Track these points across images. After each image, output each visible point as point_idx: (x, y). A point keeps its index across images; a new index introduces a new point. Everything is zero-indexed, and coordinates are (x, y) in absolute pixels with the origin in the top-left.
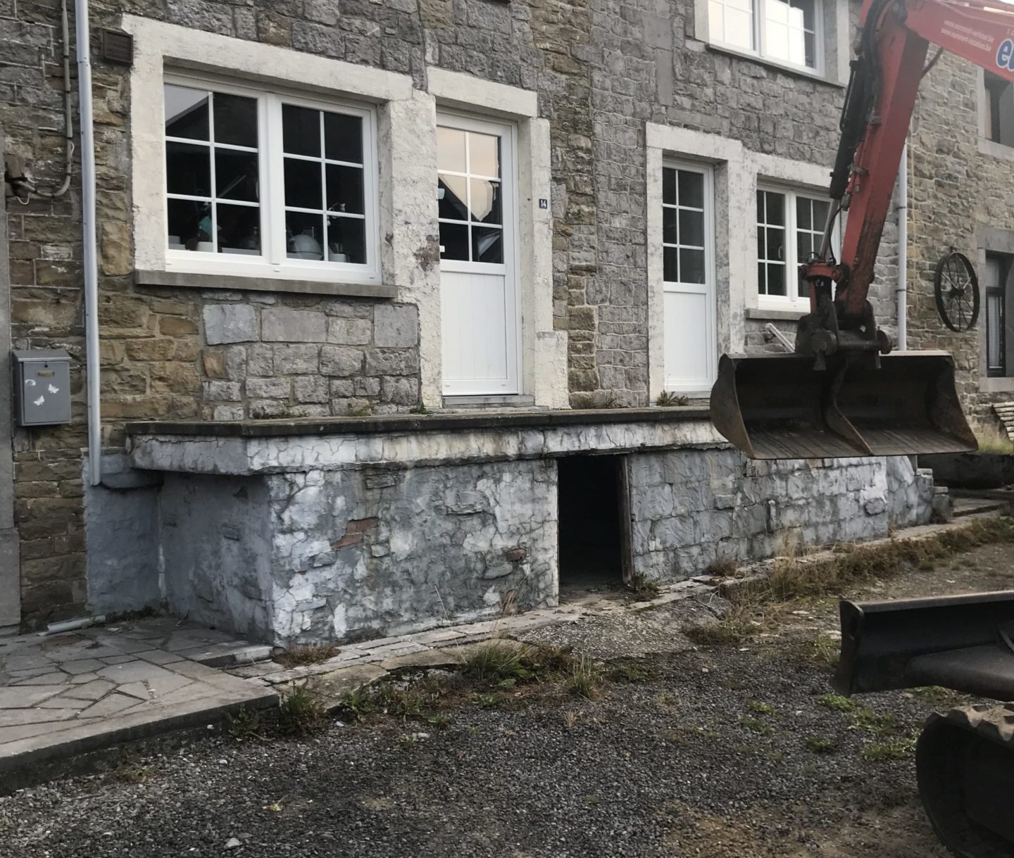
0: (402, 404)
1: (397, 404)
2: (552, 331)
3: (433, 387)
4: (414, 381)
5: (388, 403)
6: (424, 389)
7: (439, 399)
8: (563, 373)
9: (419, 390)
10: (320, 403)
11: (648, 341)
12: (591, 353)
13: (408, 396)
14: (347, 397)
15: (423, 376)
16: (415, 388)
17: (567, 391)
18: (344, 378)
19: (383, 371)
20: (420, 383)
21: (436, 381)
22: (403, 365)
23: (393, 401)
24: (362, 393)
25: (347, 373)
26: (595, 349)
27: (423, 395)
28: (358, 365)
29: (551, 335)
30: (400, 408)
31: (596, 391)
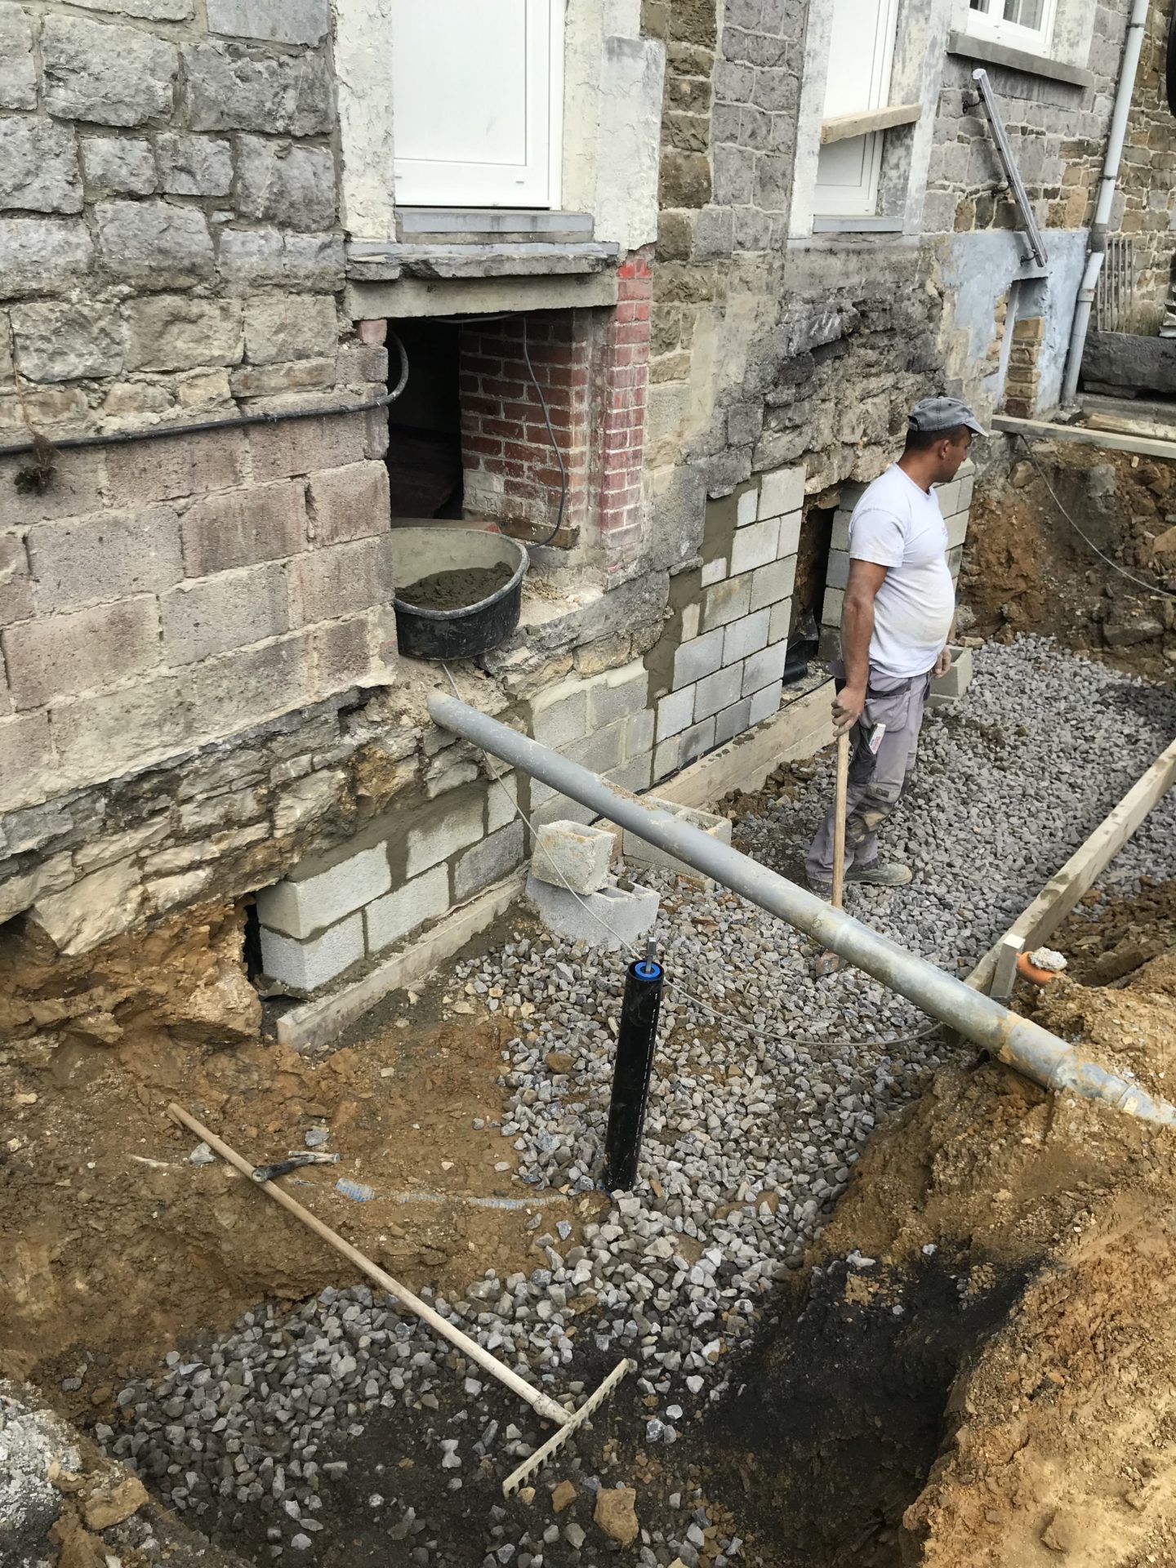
0: (298, 229)
1: (283, 225)
2: (636, 38)
3: (371, 180)
4: (321, 155)
5: (258, 221)
6: (350, 185)
7: (387, 215)
8: (652, 157)
9: (338, 183)
10: (56, 213)
11: (800, 88)
12: (705, 108)
13: (309, 202)
14: (139, 198)
15: (346, 143)
16: (328, 179)
17: (656, 207)
18: (125, 130)
19: (239, 117)
20: (340, 166)
21: (379, 161)
22: (290, 102)
23: (269, 218)
24: (183, 184)
25: (129, 117)
26: (713, 100)
27: (348, 202)
28: (163, 92)
29: (636, 48)
30: (292, 239)
31: (706, 206)
